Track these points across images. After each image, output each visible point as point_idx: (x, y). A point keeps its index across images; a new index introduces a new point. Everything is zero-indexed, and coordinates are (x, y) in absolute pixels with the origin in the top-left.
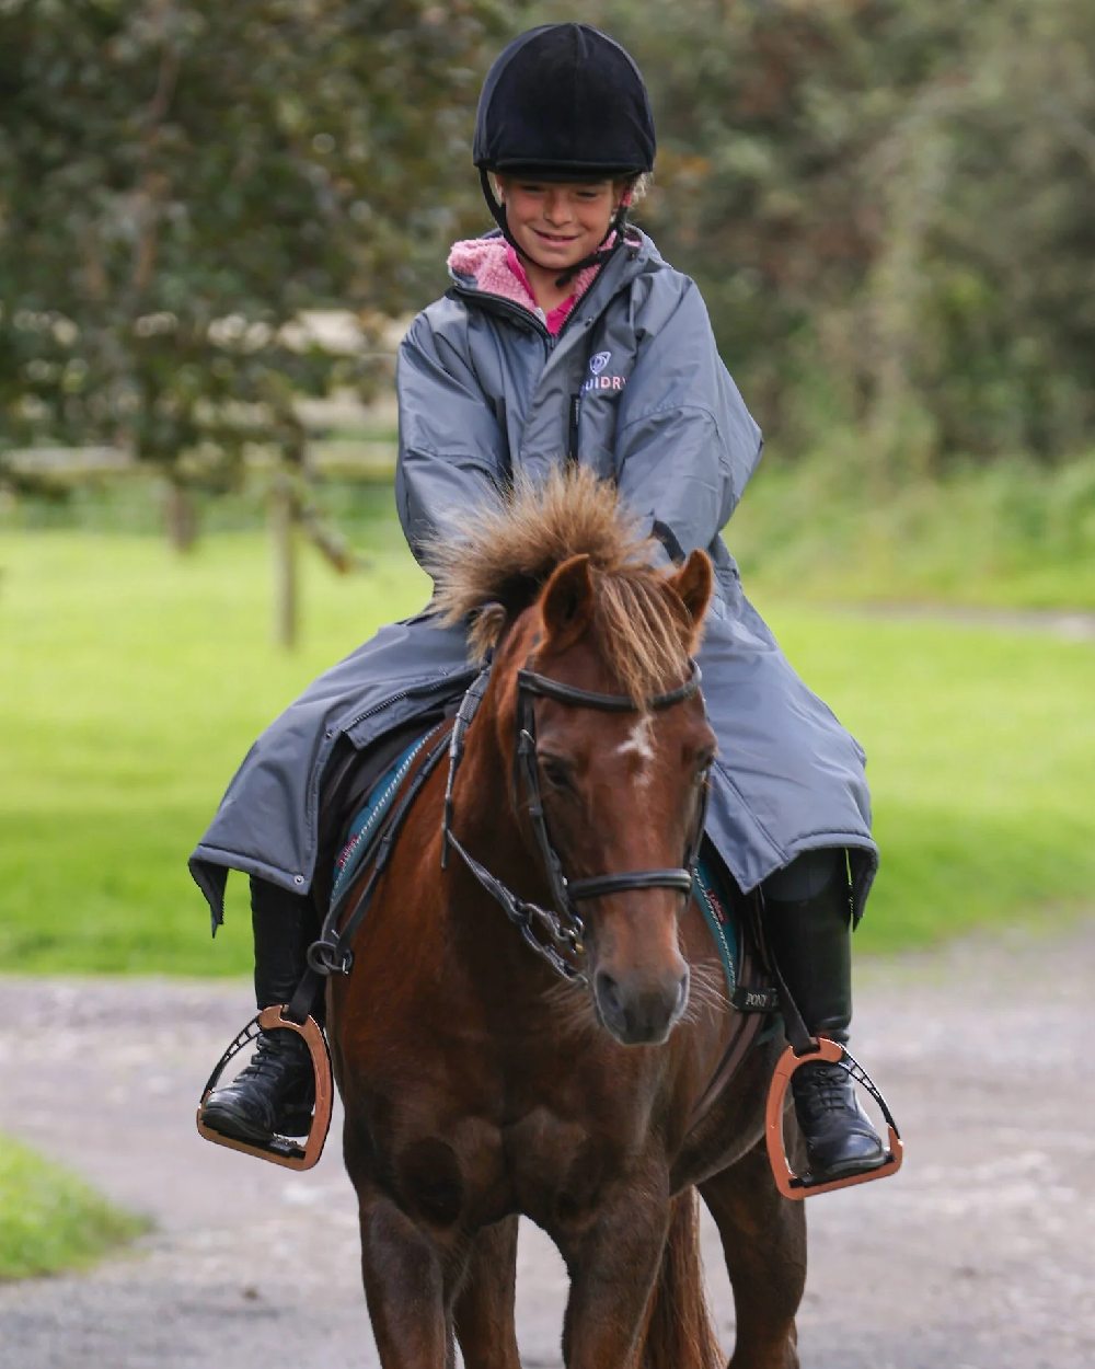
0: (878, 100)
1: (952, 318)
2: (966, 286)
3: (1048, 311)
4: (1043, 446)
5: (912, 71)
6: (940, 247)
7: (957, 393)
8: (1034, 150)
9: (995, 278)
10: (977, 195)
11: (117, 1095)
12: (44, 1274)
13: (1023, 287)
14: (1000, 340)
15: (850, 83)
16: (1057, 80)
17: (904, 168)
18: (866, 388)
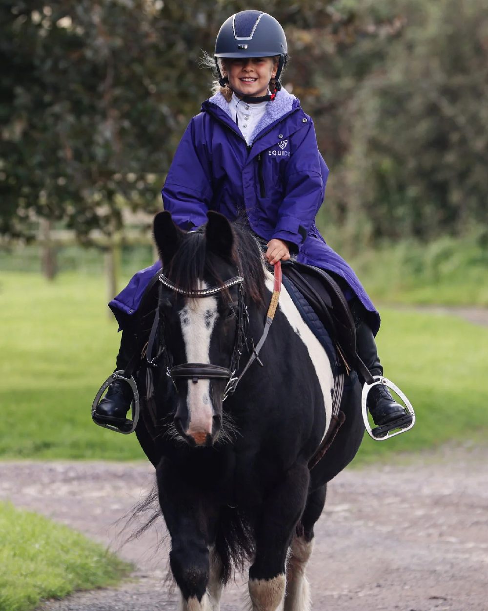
0: (347, 82)
1: (380, 178)
2: (387, 163)
3: (422, 174)
4: (420, 233)
5: (362, 70)
6: (375, 146)
7: (382, 210)
8: (416, 104)
9: (399, 160)
10: (390, 123)
11: (98, 511)
12: (99, 588)
13: (412, 164)
14: (401, 188)
15: (334, 76)
16: (427, 74)
17: (359, 112)
18: (342, 209)
